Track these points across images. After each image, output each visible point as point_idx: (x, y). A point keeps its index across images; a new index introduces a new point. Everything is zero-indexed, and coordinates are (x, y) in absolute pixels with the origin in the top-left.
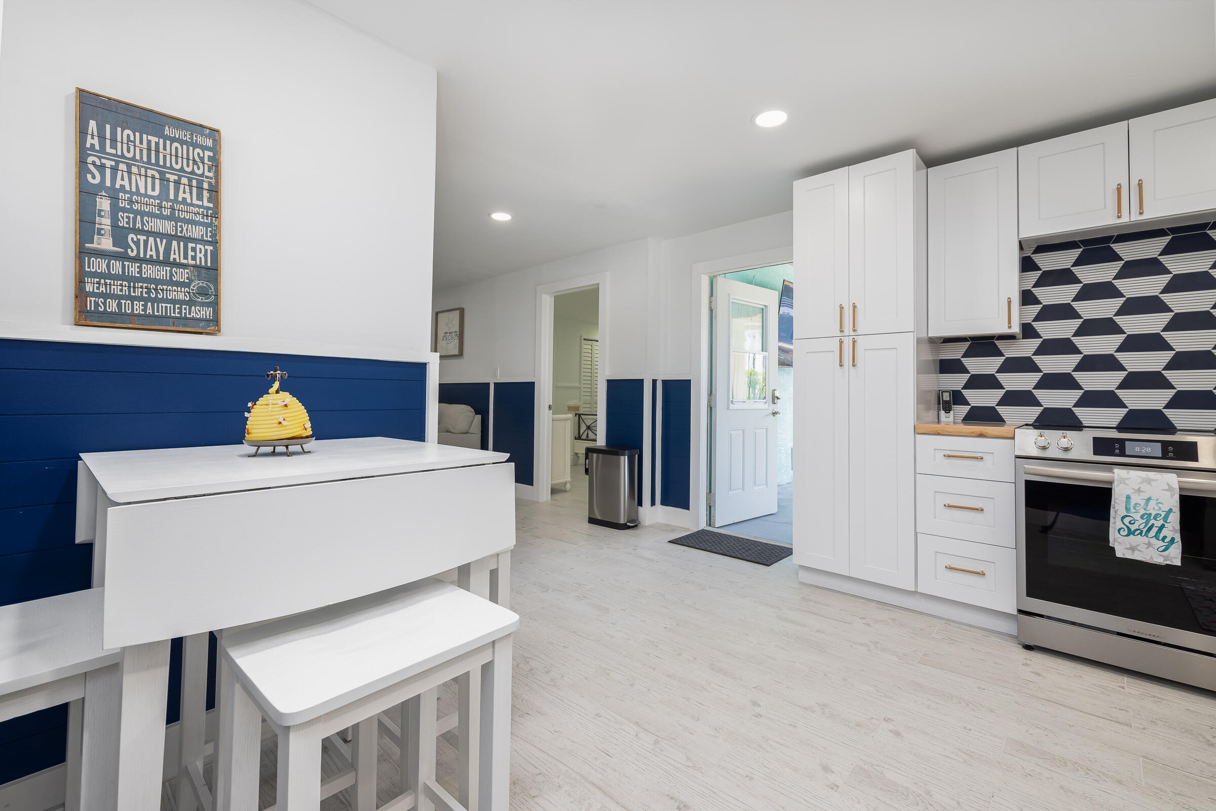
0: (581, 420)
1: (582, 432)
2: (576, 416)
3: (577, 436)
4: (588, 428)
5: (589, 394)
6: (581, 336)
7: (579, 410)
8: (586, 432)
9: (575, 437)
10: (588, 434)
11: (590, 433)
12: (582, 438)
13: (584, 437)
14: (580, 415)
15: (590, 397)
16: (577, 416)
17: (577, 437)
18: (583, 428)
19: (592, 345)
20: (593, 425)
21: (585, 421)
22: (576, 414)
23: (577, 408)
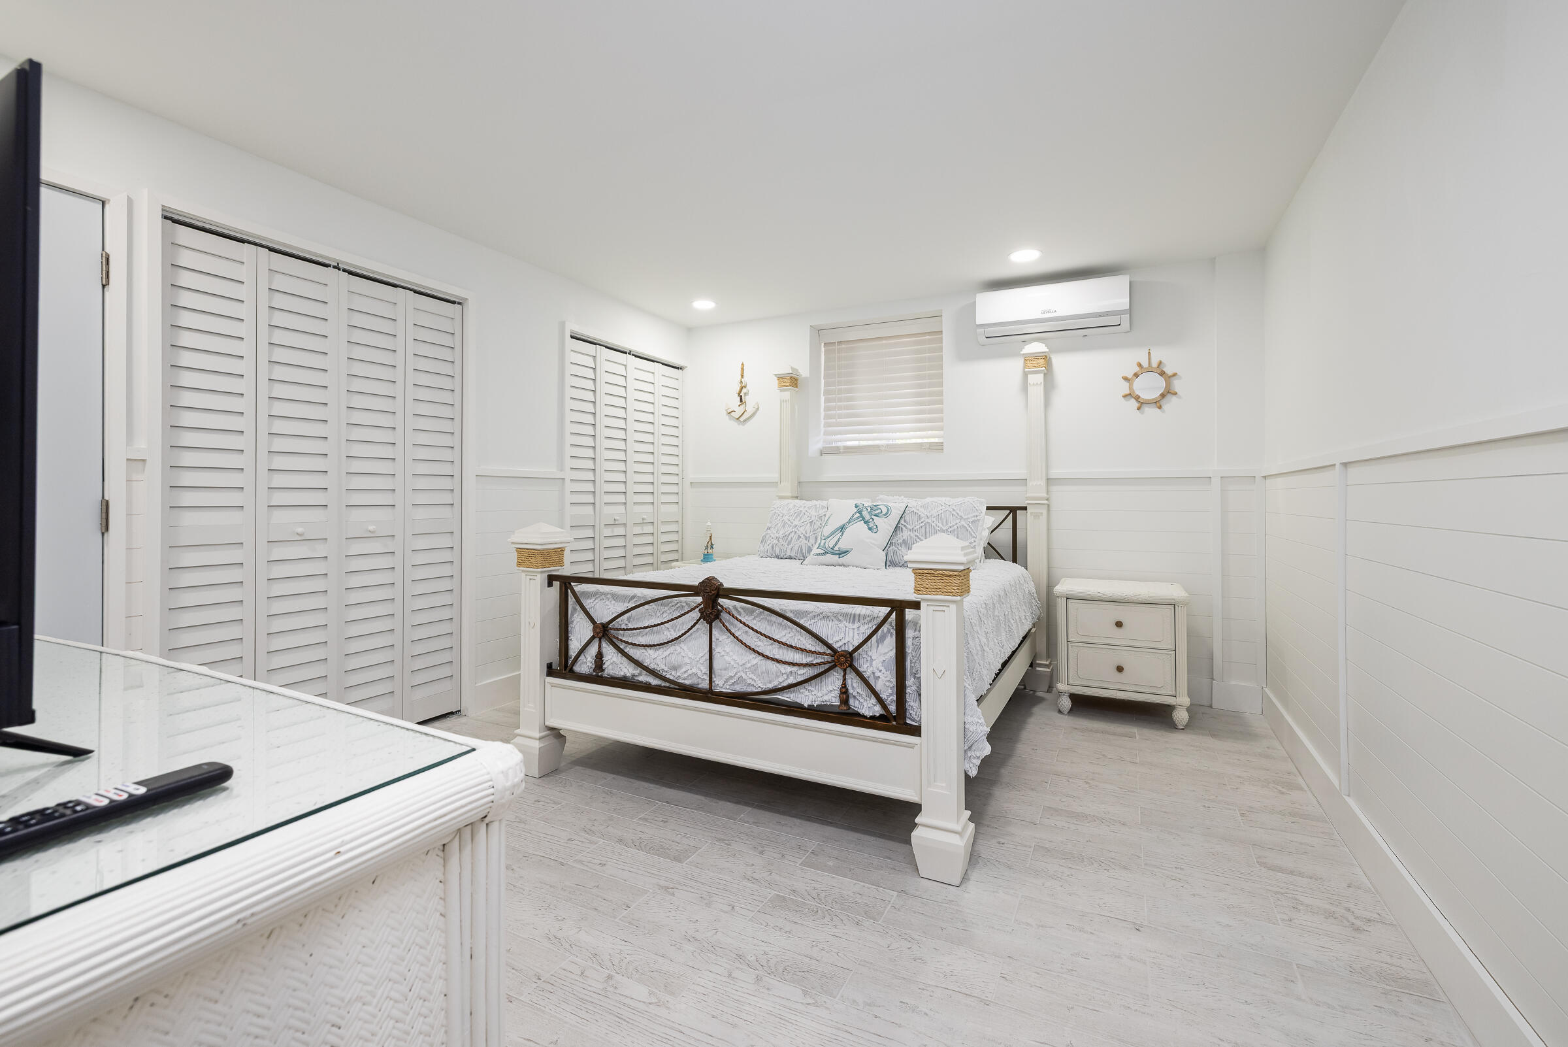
0: (571, 600)
1: (575, 646)
2: (550, 584)
3: (555, 659)
4: (603, 632)
5: (589, 498)
6: (562, 325)
7: (560, 563)
8: (593, 650)
9: (549, 666)
10: (600, 656)
11: (610, 654)
12: (577, 668)
13: (585, 665)
14: (566, 583)
15: (590, 508)
16: (557, 584)
17: (556, 666)
18: (581, 631)
19: (594, 357)
20: (623, 622)
21: (588, 604)
22: (551, 579)
23: (555, 555)
